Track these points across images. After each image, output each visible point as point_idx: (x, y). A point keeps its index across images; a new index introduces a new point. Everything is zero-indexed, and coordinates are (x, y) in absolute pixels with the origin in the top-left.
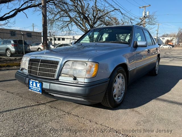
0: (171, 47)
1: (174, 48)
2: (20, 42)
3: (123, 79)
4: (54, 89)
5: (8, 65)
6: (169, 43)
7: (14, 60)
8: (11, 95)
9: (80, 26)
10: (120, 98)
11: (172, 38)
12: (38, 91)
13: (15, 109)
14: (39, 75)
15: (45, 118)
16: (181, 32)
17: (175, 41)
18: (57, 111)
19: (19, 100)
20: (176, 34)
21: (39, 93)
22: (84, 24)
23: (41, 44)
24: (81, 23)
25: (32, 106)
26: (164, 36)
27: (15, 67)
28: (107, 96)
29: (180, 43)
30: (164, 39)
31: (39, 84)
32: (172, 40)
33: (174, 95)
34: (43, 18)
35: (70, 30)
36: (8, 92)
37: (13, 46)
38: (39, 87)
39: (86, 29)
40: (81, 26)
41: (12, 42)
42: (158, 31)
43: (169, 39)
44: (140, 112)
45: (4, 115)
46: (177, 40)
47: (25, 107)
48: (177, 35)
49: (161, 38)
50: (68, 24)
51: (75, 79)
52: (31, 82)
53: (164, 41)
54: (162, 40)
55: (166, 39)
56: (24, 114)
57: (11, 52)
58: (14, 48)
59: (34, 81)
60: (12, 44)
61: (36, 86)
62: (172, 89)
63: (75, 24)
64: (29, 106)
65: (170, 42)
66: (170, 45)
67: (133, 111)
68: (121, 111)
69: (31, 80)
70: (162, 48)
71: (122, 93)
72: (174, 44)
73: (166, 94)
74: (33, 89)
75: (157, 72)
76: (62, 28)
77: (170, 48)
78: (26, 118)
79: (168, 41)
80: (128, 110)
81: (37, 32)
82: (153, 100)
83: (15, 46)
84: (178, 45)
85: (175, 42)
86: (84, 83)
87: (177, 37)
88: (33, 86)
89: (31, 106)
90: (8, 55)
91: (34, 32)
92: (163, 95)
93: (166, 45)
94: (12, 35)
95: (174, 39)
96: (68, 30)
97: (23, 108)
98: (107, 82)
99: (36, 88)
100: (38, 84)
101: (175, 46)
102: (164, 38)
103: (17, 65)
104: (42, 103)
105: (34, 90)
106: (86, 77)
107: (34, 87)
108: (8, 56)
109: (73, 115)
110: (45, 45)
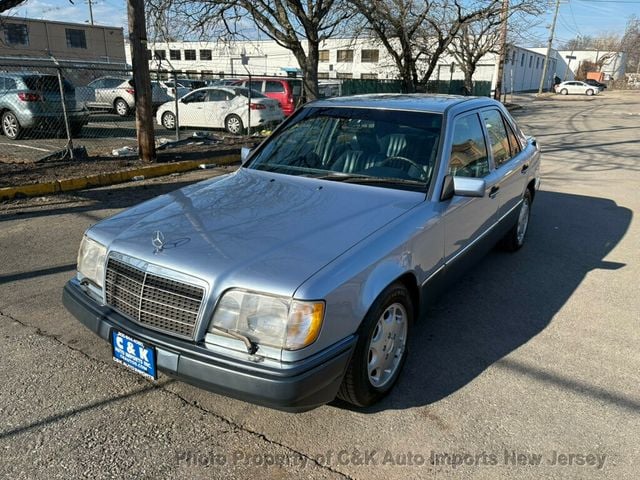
0: (595, 89)
1: (606, 95)
2: (49, 84)
3: (400, 314)
4: (190, 374)
5: (17, 193)
6: (590, 76)
7: (37, 171)
8: (51, 345)
9: (267, 22)
10: (389, 371)
11: (601, 54)
12: (142, 370)
13: (74, 413)
14: (142, 320)
15: (168, 449)
16: (636, 32)
17: (611, 66)
18: (202, 419)
19: (81, 367)
20: (619, 41)
21: (146, 375)
22: (282, 15)
23: (126, 84)
24: (271, 11)
25: (126, 396)
26: (575, 46)
27: (43, 198)
28: (350, 382)
29: (627, 75)
30: (575, 58)
31: (146, 352)
32: (600, 64)
33: (557, 345)
34: (131, 8)
35: (232, 30)
36: (39, 332)
37: (23, 99)
38: (146, 359)
39: (288, 32)
40: (272, 19)
41: (21, 86)
42: (553, 30)
43: (592, 56)
44: (446, 421)
45: (46, 439)
46: (618, 62)
47: (104, 403)
48: (623, 43)
49: (563, 54)
50: (222, 11)
51: (254, 348)
52: (119, 340)
53: (574, 66)
54: (567, 61)
55: (582, 56)
56: (104, 433)
57: (17, 122)
58: (30, 107)
59: (127, 338)
60: (20, 93)
61: (138, 354)
62: (556, 317)
63: (246, 11)
64: (115, 399)
65: (595, 71)
66: (592, 82)
67: (425, 414)
68: (388, 415)
69: (120, 334)
70: (564, 92)
71: (396, 356)
72: (607, 79)
73: (532, 343)
74: (128, 361)
75: (520, 239)
76: (202, 24)
77: (590, 93)
78: (112, 448)
79: (587, 67)
80: (411, 412)
81: (107, 28)
82: (489, 369)
83: (31, 98)
84: (620, 83)
85: (610, 69)
86: (282, 362)
87: (620, 50)
88: (125, 350)
89: (121, 397)
90: (9, 132)
91: (93, 27)
92: (523, 346)
93: (578, 84)
94: (10, 39)
95: (608, 61)
96: (224, 33)
97: (97, 405)
98: (348, 349)
99: (136, 359)
100: (141, 349)
101: (608, 87)
102: (575, 54)
103: (48, 190)
104: (154, 385)
105: (131, 364)
106: (288, 346)
107: (131, 357)
108: (9, 135)
109: (251, 432)
110: (143, 109)
